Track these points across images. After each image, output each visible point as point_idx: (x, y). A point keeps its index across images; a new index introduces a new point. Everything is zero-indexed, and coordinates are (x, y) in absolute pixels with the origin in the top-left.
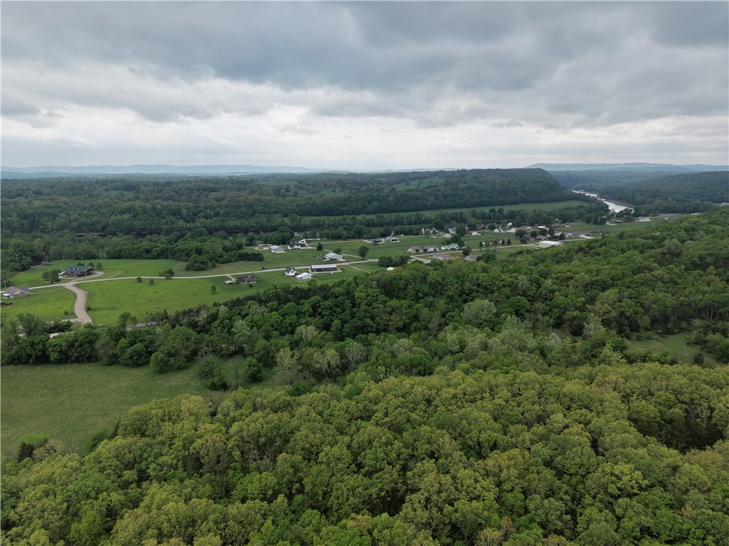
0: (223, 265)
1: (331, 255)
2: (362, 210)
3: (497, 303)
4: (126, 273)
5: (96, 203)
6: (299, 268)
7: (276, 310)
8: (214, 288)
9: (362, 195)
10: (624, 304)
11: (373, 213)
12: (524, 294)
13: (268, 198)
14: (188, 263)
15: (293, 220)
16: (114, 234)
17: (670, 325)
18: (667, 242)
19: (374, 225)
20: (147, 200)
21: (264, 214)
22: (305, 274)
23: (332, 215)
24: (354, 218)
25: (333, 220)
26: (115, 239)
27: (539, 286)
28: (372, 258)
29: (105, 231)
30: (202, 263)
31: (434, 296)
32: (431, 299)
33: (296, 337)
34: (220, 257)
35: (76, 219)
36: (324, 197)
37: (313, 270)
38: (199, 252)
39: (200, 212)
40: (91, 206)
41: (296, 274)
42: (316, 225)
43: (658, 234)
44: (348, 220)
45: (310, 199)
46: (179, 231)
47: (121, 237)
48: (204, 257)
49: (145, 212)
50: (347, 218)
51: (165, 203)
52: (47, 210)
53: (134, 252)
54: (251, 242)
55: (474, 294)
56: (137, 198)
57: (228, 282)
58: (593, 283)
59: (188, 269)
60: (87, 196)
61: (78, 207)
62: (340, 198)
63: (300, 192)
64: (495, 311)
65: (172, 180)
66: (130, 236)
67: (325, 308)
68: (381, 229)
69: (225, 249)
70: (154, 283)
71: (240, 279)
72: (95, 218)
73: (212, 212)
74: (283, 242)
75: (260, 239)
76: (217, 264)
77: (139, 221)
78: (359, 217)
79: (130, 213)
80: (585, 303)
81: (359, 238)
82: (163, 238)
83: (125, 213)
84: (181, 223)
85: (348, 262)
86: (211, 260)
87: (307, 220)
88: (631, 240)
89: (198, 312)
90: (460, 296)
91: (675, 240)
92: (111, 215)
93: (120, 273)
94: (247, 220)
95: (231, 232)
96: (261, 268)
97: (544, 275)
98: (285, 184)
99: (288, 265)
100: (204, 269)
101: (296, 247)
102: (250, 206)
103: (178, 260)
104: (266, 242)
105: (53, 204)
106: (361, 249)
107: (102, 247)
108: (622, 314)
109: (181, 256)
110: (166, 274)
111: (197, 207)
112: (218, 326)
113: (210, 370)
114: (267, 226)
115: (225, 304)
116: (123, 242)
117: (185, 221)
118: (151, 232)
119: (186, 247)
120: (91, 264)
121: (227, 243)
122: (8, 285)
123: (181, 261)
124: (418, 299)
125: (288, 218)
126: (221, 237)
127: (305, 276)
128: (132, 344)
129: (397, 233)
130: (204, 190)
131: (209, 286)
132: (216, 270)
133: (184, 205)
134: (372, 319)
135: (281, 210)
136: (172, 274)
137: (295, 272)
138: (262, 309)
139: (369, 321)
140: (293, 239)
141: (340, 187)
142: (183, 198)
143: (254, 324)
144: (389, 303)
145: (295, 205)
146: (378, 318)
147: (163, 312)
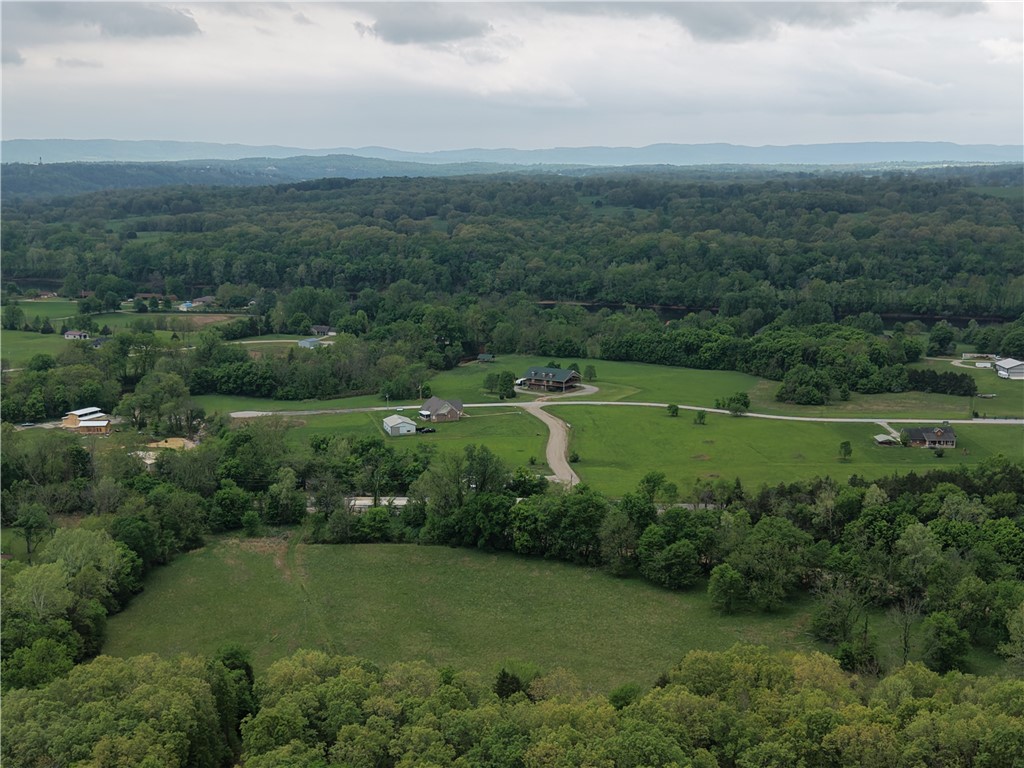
0: (869, 398)
4: (644, 394)
8: (846, 448)
14: (781, 383)
16: (615, 306)
26: (618, 316)
29: (593, 298)
30: (817, 385)
34: (862, 377)
35: (538, 269)
38: (810, 359)
40: (569, 241)
46: (762, 305)
47: (630, 313)
48: (824, 373)
54: (943, 346)
57: (879, 438)
59: (781, 398)
60: (558, 217)
66: (650, 313)
70: (705, 421)
71: (913, 435)
72: (576, 268)
75: (967, 340)
76: (853, 394)
77: (668, 279)
82: (723, 322)
83: (639, 259)
86: (839, 380)
92: (610, 262)
93: (631, 392)
95: (892, 316)
96: (967, 413)
100: (821, 402)
103: (758, 374)
105: (496, 233)
107: (591, 332)
109: (767, 365)
110: (733, 405)
111: (806, 251)
112: (861, 533)
113: (843, 623)
114: (986, 309)
115: (881, 484)
116: (633, 324)
117: (773, 283)
118: (695, 306)
119: (779, 346)
120: (574, 367)
121: (883, 342)
122: (426, 394)
123: (765, 377)
126: (867, 327)
128: (671, 539)
130: (826, 208)
131: (835, 442)
132: (849, 407)
133: (776, 245)
136: (745, 404)
138: (973, 507)
142: (773, 226)
143: (949, 541)
147: (733, 482)
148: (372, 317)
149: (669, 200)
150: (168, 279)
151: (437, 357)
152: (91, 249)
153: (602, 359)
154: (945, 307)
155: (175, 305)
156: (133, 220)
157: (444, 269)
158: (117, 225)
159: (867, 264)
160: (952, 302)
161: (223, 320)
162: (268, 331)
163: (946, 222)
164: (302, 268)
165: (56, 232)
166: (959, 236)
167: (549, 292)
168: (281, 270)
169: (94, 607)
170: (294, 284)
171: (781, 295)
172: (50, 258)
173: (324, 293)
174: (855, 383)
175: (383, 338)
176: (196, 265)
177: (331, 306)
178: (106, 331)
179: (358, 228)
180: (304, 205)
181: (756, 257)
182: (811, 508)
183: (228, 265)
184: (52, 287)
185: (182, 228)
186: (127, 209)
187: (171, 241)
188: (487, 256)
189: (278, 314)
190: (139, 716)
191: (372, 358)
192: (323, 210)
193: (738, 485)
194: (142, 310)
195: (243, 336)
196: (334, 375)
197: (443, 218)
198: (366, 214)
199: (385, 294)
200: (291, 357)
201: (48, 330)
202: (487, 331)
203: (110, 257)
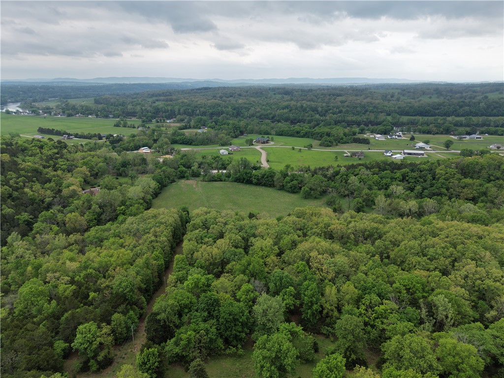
0: (343, 145)
1: (421, 144)
2: (453, 113)
4: (286, 144)
5: (269, 102)
6: (394, 151)
8: (336, 157)
9: (455, 101)
11: (462, 116)
13: (377, 101)
14: (320, 141)
15: (394, 118)
16: (279, 121)
19: (461, 125)
20: (297, 101)
21: (373, 112)
22: (399, 155)
23: (426, 116)
24: (445, 119)
25: (426, 119)
26: (280, 124)
28: (455, 150)
29: (274, 119)
30: (330, 142)
33: (389, 191)
34: (341, 139)
35: (259, 111)
36: (422, 102)
37: (405, 153)
38: (328, 135)
39: (330, 110)
40: (267, 104)
41: (392, 155)
42: (411, 122)
44: (439, 120)
45: (410, 103)
46: (316, 121)
47: (283, 123)
48: (332, 139)
49: (296, 109)
50: (438, 119)
51: (309, 103)
52: (245, 106)
53: (290, 132)
54: (362, 131)
56: (292, 100)
57: (345, 155)
59: (320, 145)
60: (264, 98)
61: (260, 104)
62: (435, 102)
63: (402, 98)
66: (288, 123)
67: (411, 177)
68: (468, 129)
69: (345, 134)
70: (301, 151)
71: (353, 154)
72: (269, 111)
73: (337, 110)
74: (385, 133)
75: (368, 130)
76: (339, 144)
77: (293, 114)
78: (449, 119)
79: (288, 109)
81: (446, 134)
82: (307, 125)
83: (285, 109)
84: (317, 116)
85: (434, 150)
86: (335, 140)
87: (405, 119)
89: (327, 169)
92: (278, 110)
93: (283, 144)
94: (361, 116)
95: (350, 124)
96: (368, 149)
98: (391, 91)
99: (386, 148)
100: (331, 146)
101: (394, 137)
102: (364, 107)
103: (315, 139)
104: (372, 132)
105: (248, 102)
106: (447, 141)
107: (273, 128)
109: (317, 137)
110: (308, 147)
111: (328, 106)
112: (339, 179)
113: (334, 201)
114: (374, 122)
115: (345, 167)
116: (284, 126)
117: (319, 115)
118: (299, 121)
119: (320, 132)
120: (268, 137)
121: (346, 130)
122: (231, 144)
123: (317, 140)
124: (489, 181)
125: (390, 117)
126: (343, 126)
127: (398, 157)
128: (292, 180)
129: (482, 133)
130: (333, 95)
131: (334, 156)
132: (338, 147)
133: (320, 105)
134: (448, 189)
135: (386, 110)
136: (312, 147)
137: (391, 153)
138: (368, 172)
139: (444, 190)
140: (392, 131)
141: (437, 94)
142: (320, 100)
143: (361, 180)
144: (463, 180)
145: (396, 107)
146: (452, 190)
147: (307, 166)
148: (216, 124)
150: (164, 114)
151: (233, 135)
152: (144, 106)
153: (276, 135)
154: (363, 121)
155: (166, 121)
156: (154, 98)
157: (235, 111)
158: (150, 100)
159: (344, 110)
160: (365, 120)
161: (178, 125)
162: (190, 128)
163: (364, 99)
164: (198, 111)
165: (135, 102)
166: (367, 103)
167: (262, 117)
168: (193, 111)
169: (149, 197)
170: (196, 115)
171: (321, 118)
172: (134, 108)
173: (204, 118)
174: (340, 141)
175: (219, 130)
176: (171, 110)
177: (206, 121)
178: (149, 128)
179: (213, 100)
180: (198, 94)
181: (315, 108)
182: (327, 173)
183: (179, 110)
184: (135, 116)
185: (167, 101)
186: (153, 95)
187: (164, 104)
188: (246, 108)
189: (192, 123)
190: (162, 223)
191: (217, 135)
192: (204, 95)
193: (309, 167)
194: (158, 122)
195: (184, 129)
196: (207, 139)
197: (234, 98)
198: (214, 97)
199: (220, 118)
200: (196, 134)
201: (134, 127)
202: (246, 128)
203: (149, 108)
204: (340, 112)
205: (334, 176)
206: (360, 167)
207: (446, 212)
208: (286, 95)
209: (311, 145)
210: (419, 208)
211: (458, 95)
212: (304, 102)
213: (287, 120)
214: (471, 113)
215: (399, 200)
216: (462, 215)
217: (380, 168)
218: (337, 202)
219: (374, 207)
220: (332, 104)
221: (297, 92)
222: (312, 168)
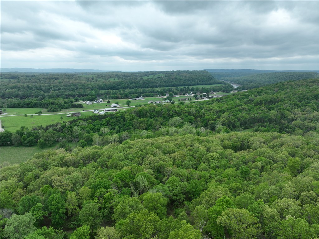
0: (64, 110)
1: (114, 105)
2: (128, 87)
3: (182, 119)
4: (18, 113)
6: (100, 110)
7: (91, 124)
8: (62, 118)
9: (128, 81)
10: (230, 118)
11: (132, 89)
12: (193, 115)
13: (83, 82)
14: (47, 109)
15: (96, 91)
17: (247, 125)
18: (250, 97)
19: (133, 93)
20: (24, 83)
21: (82, 88)
22: (102, 112)
23: (114, 90)
24: (124, 91)
26: (10, 99)
27: (199, 112)
28: (132, 106)
29: (4, 97)
30: (55, 108)
31: (158, 117)
32: (157, 118)
33: (100, 132)
34: (63, 106)
36: (110, 82)
37: (106, 111)
38: (53, 104)
39: (51, 88)
41: (98, 112)
42: (107, 93)
43: (247, 94)
44: (121, 91)
45: (104, 82)
46: (42, 96)
47: (13, 99)
48: (56, 106)
49: (24, 88)
51: (33, 84)
53: (21, 105)
54: (77, 100)
55: (174, 115)
56: (18, 82)
57: (68, 116)
58: (220, 111)
59: (48, 111)
62: (117, 82)
63: (99, 80)
64: (182, 121)
65: (35, 74)
66: (18, 98)
67: (112, 122)
68: (136, 95)
69: (65, 103)
70: (33, 116)
71: (73, 115)
73: (57, 88)
74: (92, 100)
75: (81, 99)
76: (62, 109)
77: (21, 92)
78: (126, 90)
79: (16, 89)
80: (216, 118)
81: (126, 98)
82: (34, 99)
83: (14, 88)
84: (42, 92)
85: (122, 107)
86: (59, 107)
87: (102, 92)
88: (237, 96)
89: (56, 125)
90: (168, 116)
91: (253, 96)
92: (7, 89)
93: (15, 113)
94: (74, 91)
95: (67, 96)
96: (82, 110)
97: (201, 109)
98: (91, 76)
99: (94, 109)
100: (56, 111)
101: (98, 102)
102: (75, 85)
103: (43, 108)
104: (84, 100)
106: (127, 102)
108: (230, 122)
109: (45, 106)
110: (38, 113)
111: (50, 86)
112: (66, 130)
114: (83, 94)
115: (69, 122)
116: (15, 101)
117: (44, 92)
118: (28, 97)
119: (46, 102)
121: (66, 100)
123: (44, 108)
124: (151, 118)
125: (94, 91)
126: (63, 98)
127: (102, 113)
128: (28, 137)
129: (143, 96)
130: (52, 78)
131: (60, 117)
132: (62, 111)
133: (43, 85)
134: (133, 126)
135: (90, 87)
136: (41, 113)
137: (98, 111)
138: (85, 123)
139: (131, 127)
140: (96, 99)
141: (117, 77)
142: (42, 82)
143: (82, 129)
144: (139, 120)
145: (96, 85)
146: (135, 126)
147: (40, 126)
149: (19, 78)
153: (7, 108)
154: (76, 95)
159: (62, 88)
160: (77, 94)
163: (75, 81)
166: (77, 83)
171: (46, 94)
174: (62, 107)
181: (39, 87)
182: (56, 128)
193: (42, 126)
204: (59, 89)
205: (62, 130)
206: (79, 121)
207: (134, 137)
208: (12, 79)
209: (41, 111)
210: (120, 138)
211: (128, 78)
212: (29, 83)
213: (17, 96)
214: (136, 87)
215: (108, 136)
216: (142, 137)
217: (92, 120)
218: (67, 145)
219: (93, 143)
220: (52, 85)
221: (22, 77)
222: (44, 126)
